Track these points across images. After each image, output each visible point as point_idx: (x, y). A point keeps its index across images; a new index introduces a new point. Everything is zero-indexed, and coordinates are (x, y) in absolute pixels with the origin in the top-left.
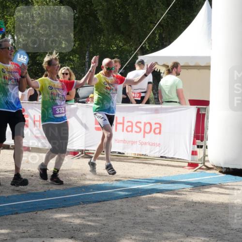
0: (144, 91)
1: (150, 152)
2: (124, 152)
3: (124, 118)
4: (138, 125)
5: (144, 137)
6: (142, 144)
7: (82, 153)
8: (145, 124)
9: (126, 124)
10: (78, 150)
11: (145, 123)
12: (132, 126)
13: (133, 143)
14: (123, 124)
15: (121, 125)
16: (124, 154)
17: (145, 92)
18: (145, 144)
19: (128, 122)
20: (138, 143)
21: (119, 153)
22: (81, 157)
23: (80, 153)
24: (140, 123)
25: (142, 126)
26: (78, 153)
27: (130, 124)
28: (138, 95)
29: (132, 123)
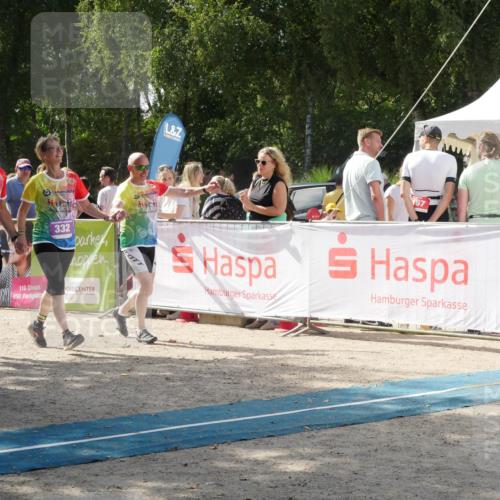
0: (436, 194)
1: (446, 322)
2: (390, 322)
3: (388, 251)
4: (420, 264)
5: (432, 290)
6: (429, 304)
7: (305, 325)
8: (434, 263)
9: (394, 265)
10: (297, 318)
11: (433, 260)
12: (406, 268)
13: (410, 302)
14: (387, 263)
15: (384, 267)
16: (391, 325)
17: (438, 198)
18: (435, 304)
19: (398, 259)
20: (420, 303)
21: (381, 324)
22: (304, 332)
23: (300, 324)
24: (423, 260)
25: (427, 266)
26: (296, 325)
27: (401, 263)
28: (424, 202)
29: (406, 262)
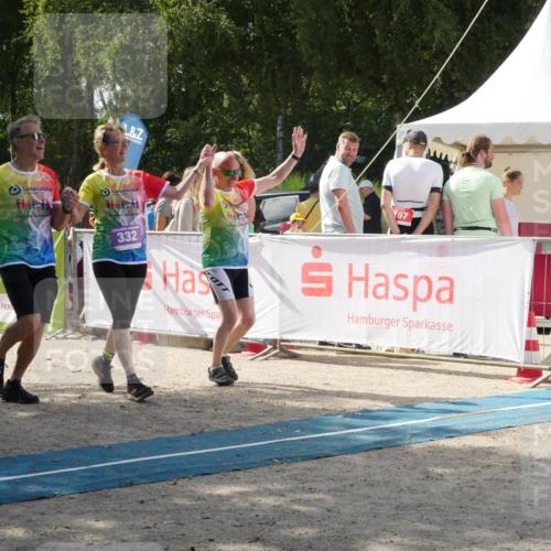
0: (420, 206)
1: (430, 343)
2: (369, 345)
3: (367, 267)
4: (401, 281)
5: (415, 309)
6: (410, 325)
7: (275, 348)
8: (417, 280)
9: (373, 281)
10: (267, 340)
11: (415, 277)
12: (386, 285)
13: (390, 323)
14: (366, 279)
15: (362, 283)
16: (369, 348)
17: (422, 209)
18: (418, 325)
19: (377, 275)
20: (401, 322)
21: (359, 346)
22: (273, 356)
23: (270, 347)
24: (405, 276)
25: (409, 283)
26: (265, 347)
27: (382, 280)
28: (407, 214)
29: (387, 279)
